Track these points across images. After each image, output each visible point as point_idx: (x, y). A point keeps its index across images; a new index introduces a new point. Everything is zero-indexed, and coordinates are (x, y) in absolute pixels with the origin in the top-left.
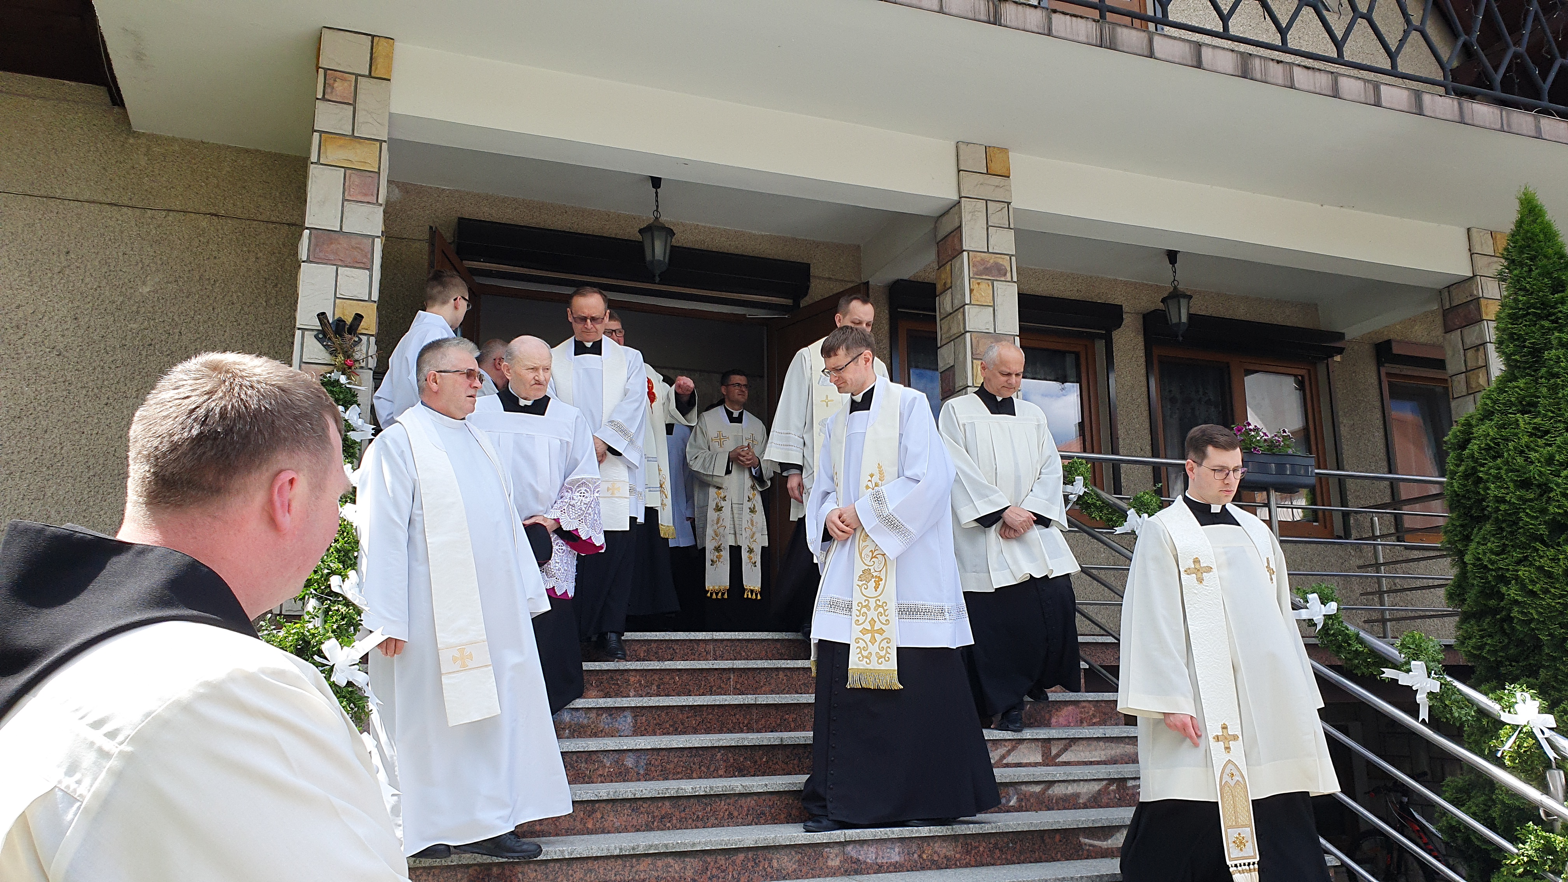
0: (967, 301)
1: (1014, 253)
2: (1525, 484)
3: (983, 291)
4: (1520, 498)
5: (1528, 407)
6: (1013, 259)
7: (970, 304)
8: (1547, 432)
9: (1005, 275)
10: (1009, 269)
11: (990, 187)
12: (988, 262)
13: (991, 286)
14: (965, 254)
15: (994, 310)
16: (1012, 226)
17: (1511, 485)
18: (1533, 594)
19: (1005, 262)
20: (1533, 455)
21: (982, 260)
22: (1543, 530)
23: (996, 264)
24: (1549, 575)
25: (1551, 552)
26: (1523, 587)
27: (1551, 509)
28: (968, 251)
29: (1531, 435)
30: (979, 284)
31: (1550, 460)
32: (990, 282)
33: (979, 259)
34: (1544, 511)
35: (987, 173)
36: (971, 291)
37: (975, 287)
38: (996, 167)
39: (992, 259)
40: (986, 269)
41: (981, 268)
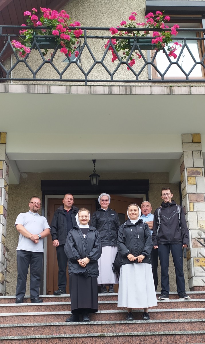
0: (187, 184)
1: (203, 167)
3: (192, 180)
6: (203, 169)
7: (188, 185)
9: (200, 174)
10: (201, 172)
11: (194, 147)
12: (194, 171)
13: (195, 178)
14: (185, 169)
15: (196, 186)
16: (202, 158)
19: (199, 170)
21: (191, 170)
23: (196, 171)
28: (186, 168)
30: (190, 178)
32: (195, 177)
33: (190, 170)
35: (193, 143)
36: (188, 181)
37: (189, 179)
38: (195, 140)
39: (195, 170)
40: (193, 173)
41: (191, 173)
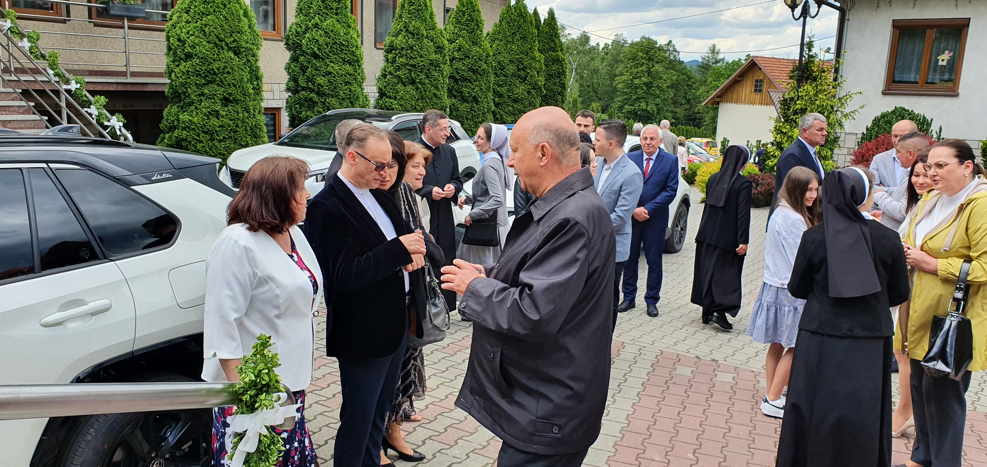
2: (179, 40)
4: (178, 45)
5: (187, 12)
8: (190, 22)
17: (176, 40)
18: (178, 77)
20: (184, 30)
22: (183, 57)
24: (183, 72)
25: (184, 64)
26: (176, 75)
27: (186, 50)
29: (186, 22)
31: (188, 33)
34: (184, 50)
